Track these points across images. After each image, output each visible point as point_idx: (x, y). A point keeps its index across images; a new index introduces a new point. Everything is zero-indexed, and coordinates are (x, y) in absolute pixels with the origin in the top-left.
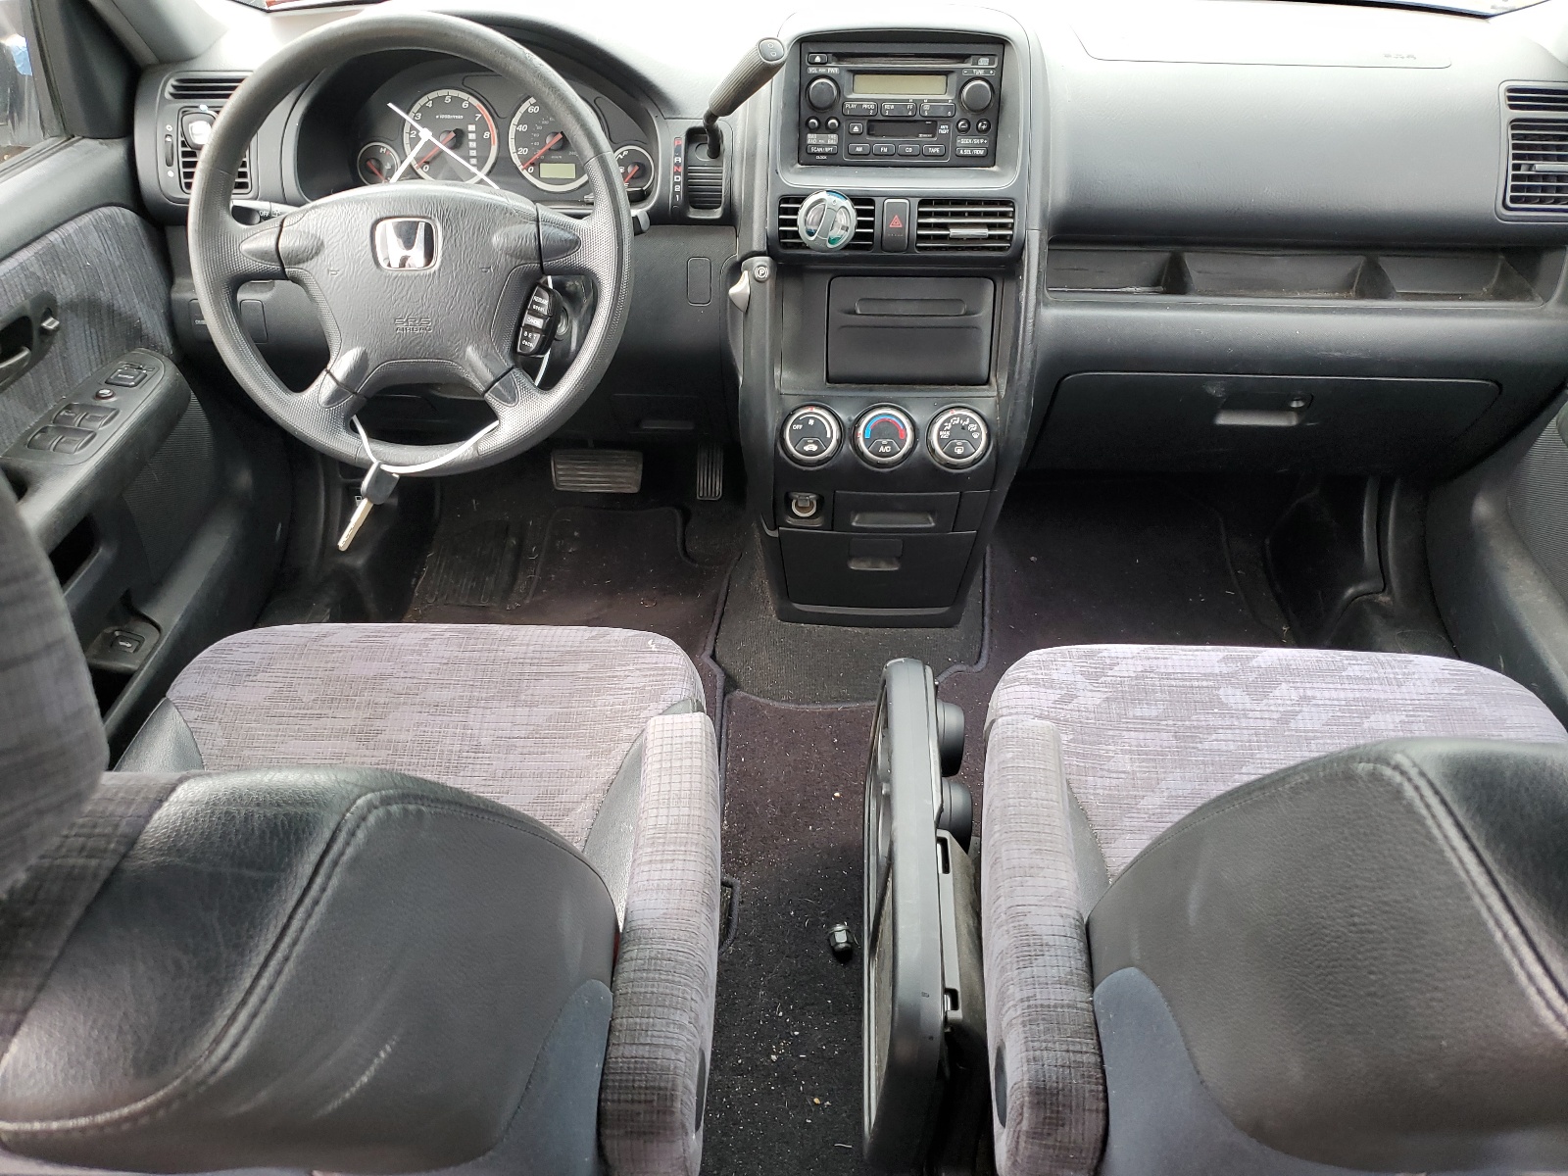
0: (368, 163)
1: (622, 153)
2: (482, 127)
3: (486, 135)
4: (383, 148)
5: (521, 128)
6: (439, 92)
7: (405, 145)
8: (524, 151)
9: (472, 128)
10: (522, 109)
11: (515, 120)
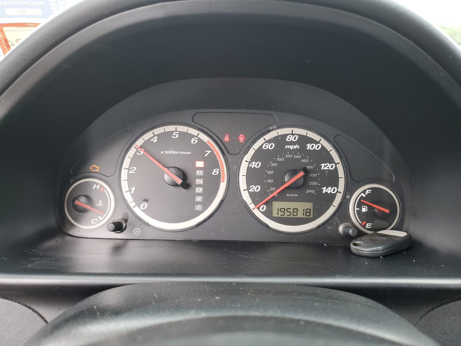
0: (77, 202)
1: (364, 192)
2: (211, 162)
3: (216, 172)
4: (97, 184)
5: (254, 165)
6: (166, 127)
7: (122, 182)
8: (256, 189)
9: (200, 164)
10: (256, 146)
11: (248, 157)
